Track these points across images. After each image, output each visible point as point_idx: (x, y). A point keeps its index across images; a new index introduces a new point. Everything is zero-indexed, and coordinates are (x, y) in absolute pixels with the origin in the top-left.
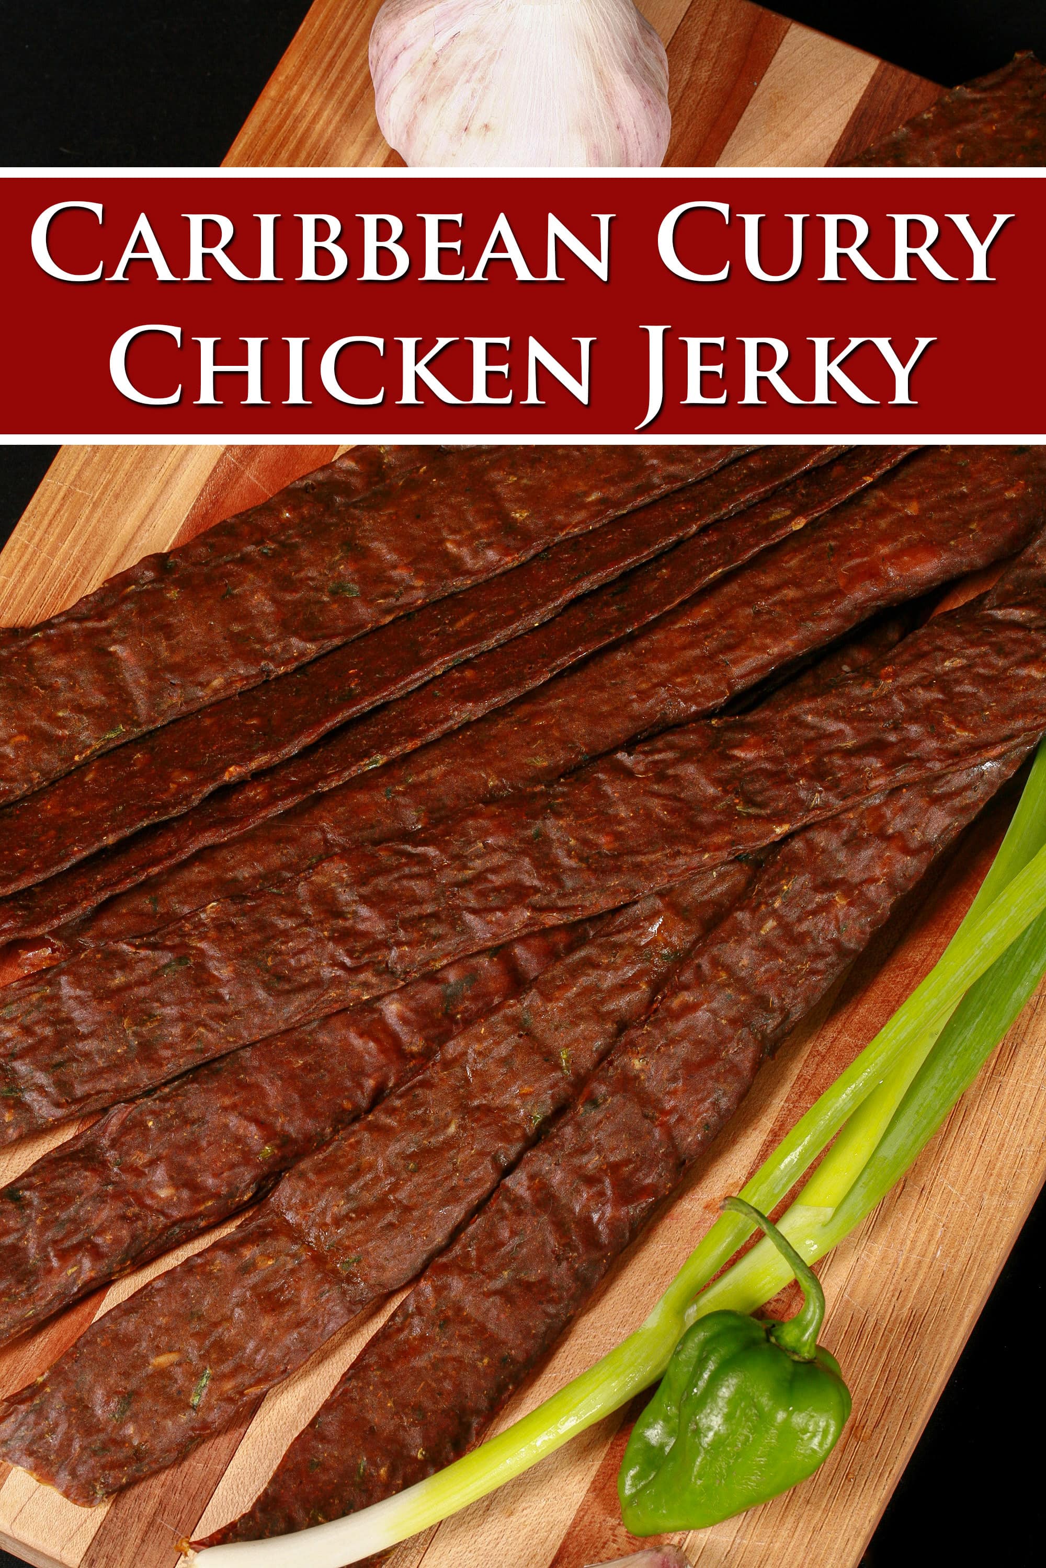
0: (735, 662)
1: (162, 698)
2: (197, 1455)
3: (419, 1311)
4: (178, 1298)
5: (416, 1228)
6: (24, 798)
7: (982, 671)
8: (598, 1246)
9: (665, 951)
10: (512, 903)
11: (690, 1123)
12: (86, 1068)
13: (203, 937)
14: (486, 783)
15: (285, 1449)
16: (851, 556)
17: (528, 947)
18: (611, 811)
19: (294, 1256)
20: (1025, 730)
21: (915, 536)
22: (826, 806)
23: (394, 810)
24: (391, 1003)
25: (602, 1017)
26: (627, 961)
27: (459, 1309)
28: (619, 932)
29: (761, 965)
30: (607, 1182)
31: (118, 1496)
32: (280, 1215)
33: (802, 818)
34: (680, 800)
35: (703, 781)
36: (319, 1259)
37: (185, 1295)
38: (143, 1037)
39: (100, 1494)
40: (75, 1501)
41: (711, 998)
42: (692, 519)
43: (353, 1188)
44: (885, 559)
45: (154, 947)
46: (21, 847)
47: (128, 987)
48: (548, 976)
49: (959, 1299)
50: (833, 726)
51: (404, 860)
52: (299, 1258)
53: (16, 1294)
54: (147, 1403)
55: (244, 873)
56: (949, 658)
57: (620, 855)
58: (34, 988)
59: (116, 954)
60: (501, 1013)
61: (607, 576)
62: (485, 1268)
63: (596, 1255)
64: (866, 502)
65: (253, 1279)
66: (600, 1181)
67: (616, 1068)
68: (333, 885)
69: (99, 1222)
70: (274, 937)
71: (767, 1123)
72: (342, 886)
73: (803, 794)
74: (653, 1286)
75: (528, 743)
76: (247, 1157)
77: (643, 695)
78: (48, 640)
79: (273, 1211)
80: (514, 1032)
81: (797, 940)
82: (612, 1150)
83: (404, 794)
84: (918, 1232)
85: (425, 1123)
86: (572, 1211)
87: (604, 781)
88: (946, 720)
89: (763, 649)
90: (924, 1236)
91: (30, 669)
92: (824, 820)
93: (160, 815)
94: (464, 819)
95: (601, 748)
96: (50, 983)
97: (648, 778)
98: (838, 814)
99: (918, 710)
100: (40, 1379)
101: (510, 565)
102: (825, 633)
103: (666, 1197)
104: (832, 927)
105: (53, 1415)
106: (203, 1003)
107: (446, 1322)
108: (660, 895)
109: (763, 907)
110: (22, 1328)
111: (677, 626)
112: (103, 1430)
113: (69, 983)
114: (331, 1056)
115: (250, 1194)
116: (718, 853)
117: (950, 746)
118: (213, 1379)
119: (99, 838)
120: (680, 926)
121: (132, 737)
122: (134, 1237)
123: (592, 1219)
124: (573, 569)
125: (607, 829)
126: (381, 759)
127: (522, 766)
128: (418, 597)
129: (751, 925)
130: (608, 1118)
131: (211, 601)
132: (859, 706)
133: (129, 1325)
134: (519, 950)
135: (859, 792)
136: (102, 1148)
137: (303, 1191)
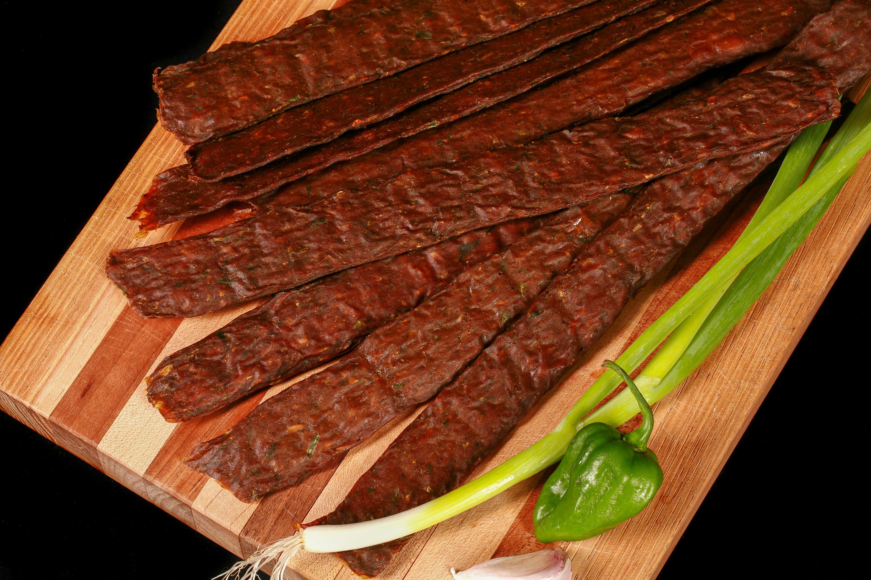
0: (630, 89)
1: (322, 83)
2: (308, 481)
3: (434, 414)
4: (305, 396)
5: (436, 370)
6: (244, 129)
7: (763, 101)
8: (533, 389)
9: (581, 237)
10: (501, 203)
11: (587, 328)
12: (265, 271)
13: (333, 209)
14: (492, 142)
15: (355, 482)
16: (696, 39)
17: (507, 229)
18: (558, 160)
19: (369, 379)
20: (784, 134)
21: (732, 31)
22: (673, 166)
23: (442, 152)
24: (431, 252)
25: (543, 268)
26: (561, 240)
27: (455, 415)
28: (557, 224)
29: (632, 248)
30: (540, 355)
31: (264, 499)
32: (363, 356)
33: (660, 171)
34: (595, 157)
35: (609, 148)
36: (382, 382)
37: (309, 394)
38: (297, 257)
39: (254, 496)
40: (240, 499)
41: (604, 263)
42: (612, 13)
43: (403, 346)
44: (714, 42)
45: (307, 211)
46: (240, 153)
47: (291, 231)
48: (517, 244)
49: (724, 434)
50: (680, 125)
51: (445, 177)
52: (372, 380)
53: (218, 387)
54: (284, 450)
55: (358, 178)
56: (746, 94)
57: (561, 183)
58: (241, 228)
59: (287, 214)
60: (491, 261)
61: (565, 38)
62: (471, 395)
63: (531, 393)
64: (706, 12)
65: (345, 389)
66: (536, 354)
67: (550, 295)
68: (406, 187)
69: (266, 353)
70: (372, 211)
71: (628, 333)
72: (410, 187)
73: (661, 159)
74: (560, 414)
75: (516, 123)
76: (348, 326)
77: (580, 103)
78: (263, 48)
79: (360, 354)
80: (497, 271)
81: (653, 236)
82: (544, 338)
83: (447, 144)
84: (705, 397)
85: (445, 315)
86: (520, 369)
87: (555, 144)
88: (741, 125)
89: (646, 83)
90: (707, 400)
91: (252, 62)
92: (672, 174)
93: (316, 141)
94: (478, 158)
95: (555, 128)
96: (249, 226)
97: (579, 144)
98: (680, 172)
99: (727, 120)
100: (228, 433)
101: (514, 30)
102: (680, 78)
103: (571, 367)
104: (671, 231)
105: (233, 451)
106: (331, 243)
107: (447, 422)
108: (581, 206)
109: (635, 217)
110: (220, 406)
111: (600, 68)
112: (259, 462)
113: (260, 227)
114: (397, 277)
115: (348, 346)
116: (614, 186)
117: (743, 139)
118: (320, 440)
119: (283, 150)
120: (590, 224)
121: (304, 102)
122: (284, 364)
123: (530, 374)
124: (547, 34)
125: (555, 169)
126: (436, 123)
127: (511, 134)
128: (463, 42)
129: (628, 226)
130: (543, 321)
131: (352, 35)
132: (695, 116)
133: (278, 408)
134: (502, 230)
135: (692, 160)
136: (270, 315)
137: (377, 345)
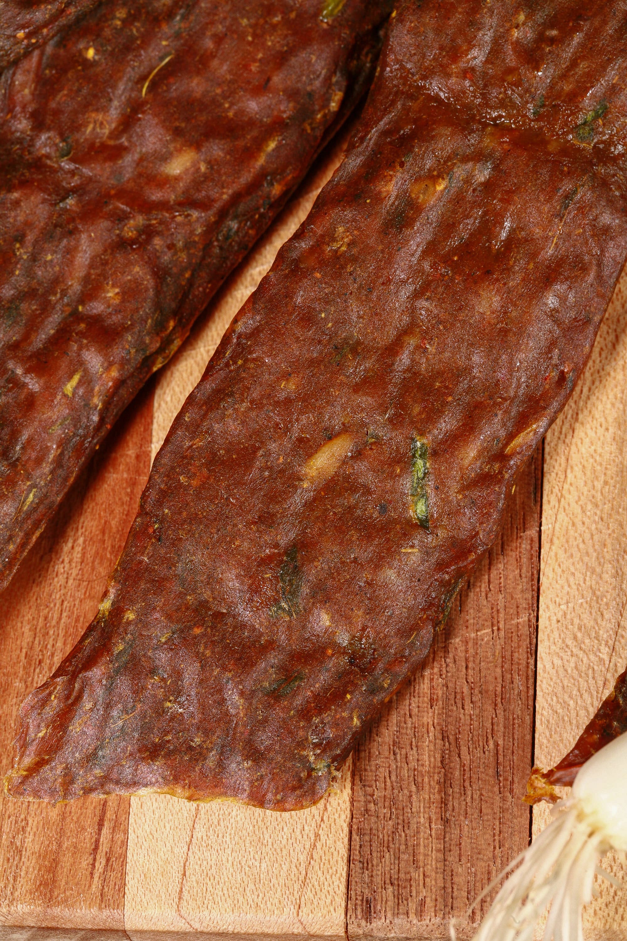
2: (470, 615)
4: (298, 332)
19: (479, 157)
31: (357, 758)
36: (528, 141)
37: (308, 318)
39: (321, 768)
40: (279, 805)
52: (489, 156)
65: (420, 234)
69: (80, 273)
76: (301, 30)
100: (106, 605)
105: (162, 658)
110: (28, 535)
112: (271, 645)
115: (338, 96)
118: (435, 453)
122: (160, 273)
136: (20, 141)
137: (438, 31)
